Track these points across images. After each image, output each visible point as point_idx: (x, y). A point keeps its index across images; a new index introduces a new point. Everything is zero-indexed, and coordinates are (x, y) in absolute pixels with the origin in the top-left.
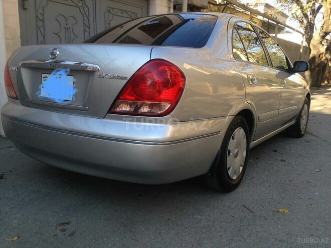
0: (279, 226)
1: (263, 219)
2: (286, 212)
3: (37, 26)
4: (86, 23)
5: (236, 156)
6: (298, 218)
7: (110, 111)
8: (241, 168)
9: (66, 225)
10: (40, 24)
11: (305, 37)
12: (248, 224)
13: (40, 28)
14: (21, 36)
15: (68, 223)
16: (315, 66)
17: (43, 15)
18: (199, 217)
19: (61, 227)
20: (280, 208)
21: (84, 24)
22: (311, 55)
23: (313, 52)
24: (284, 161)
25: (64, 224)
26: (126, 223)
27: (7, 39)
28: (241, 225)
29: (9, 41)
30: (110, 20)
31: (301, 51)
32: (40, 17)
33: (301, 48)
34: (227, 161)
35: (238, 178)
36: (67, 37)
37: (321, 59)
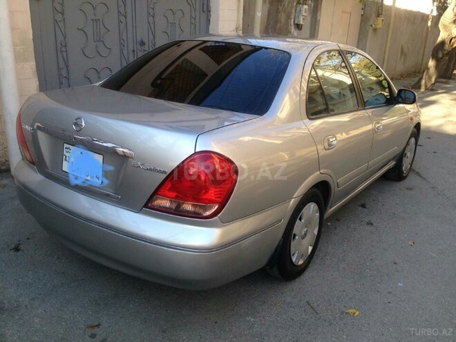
0: (345, 337)
1: (327, 324)
2: (356, 315)
3: (55, 21)
4: (122, 10)
5: (303, 237)
6: (369, 324)
7: (146, 206)
8: (310, 248)
9: (96, 328)
10: (59, 17)
11: (435, 3)
12: (308, 332)
13: (59, 23)
14: (33, 39)
15: (98, 326)
16: (443, 54)
17: (62, 5)
18: (252, 319)
19: (90, 331)
20: (351, 308)
21: (119, 12)
22: (440, 39)
23: (443, 35)
24: (372, 224)
25: (93, 327)
26: (165, 327)
27: (14, 45)
28: (300, 333)
29: (19, 47)
30: (154, 3)
31: (429, 24)
32: (59, 8)
33: (429, 20)
34: (292, 246)
35: (304, 262)
36: (95, 33)
37: (452, 45)
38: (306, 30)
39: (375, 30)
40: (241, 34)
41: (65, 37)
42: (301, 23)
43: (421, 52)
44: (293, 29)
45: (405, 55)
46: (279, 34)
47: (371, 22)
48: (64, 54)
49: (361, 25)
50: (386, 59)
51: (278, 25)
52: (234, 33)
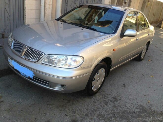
38: (127, 4)
39: (147, 6)
40: (110, 4)
41: (67, 1)
42: (127, 2)
43: (159, 15)
44: (124, 3)
45: (154, 16)
46: (119, 5)
47: (146, 4)
48: (67, 6)
49: (143, 4)
50: (149, 16)
51: (120, 2)
52: (108, 4)
